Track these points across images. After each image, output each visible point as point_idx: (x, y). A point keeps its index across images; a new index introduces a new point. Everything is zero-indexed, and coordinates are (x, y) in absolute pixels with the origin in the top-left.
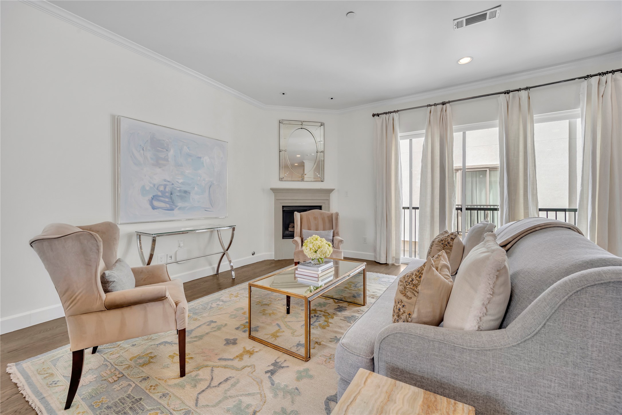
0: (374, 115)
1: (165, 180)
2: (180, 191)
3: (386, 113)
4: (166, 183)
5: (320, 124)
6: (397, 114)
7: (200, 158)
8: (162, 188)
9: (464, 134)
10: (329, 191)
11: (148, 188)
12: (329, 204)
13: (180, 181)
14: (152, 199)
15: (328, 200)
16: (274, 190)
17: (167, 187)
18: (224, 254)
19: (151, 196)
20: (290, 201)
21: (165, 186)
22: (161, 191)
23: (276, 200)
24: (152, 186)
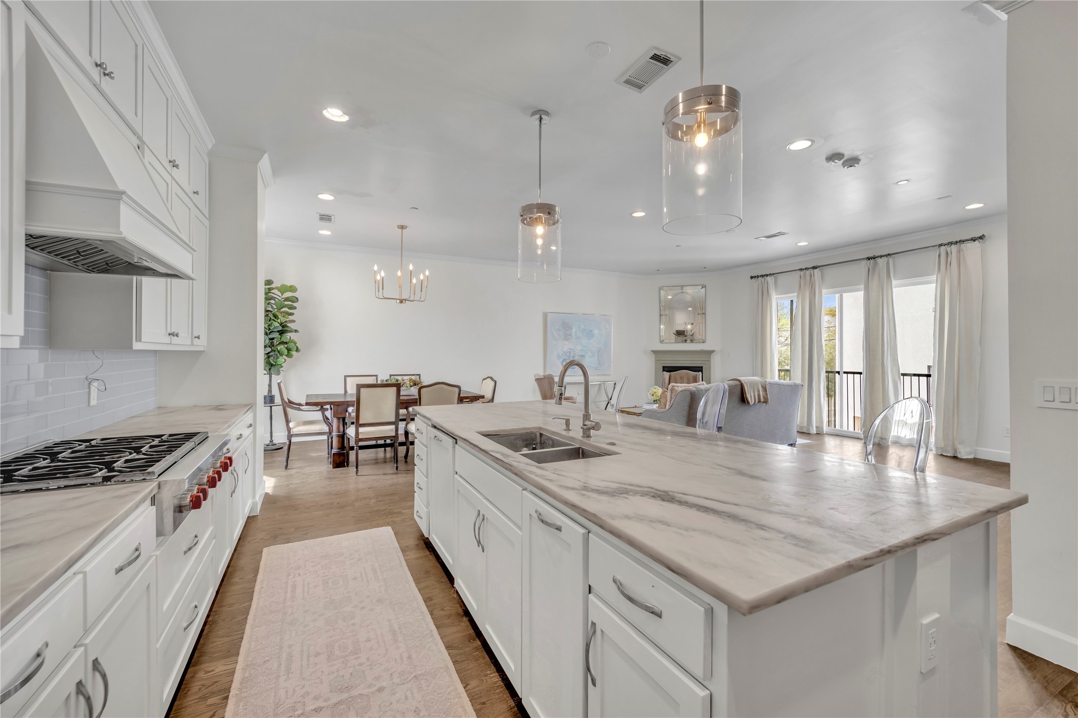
0: (752, 277)
1: (570, 349)
2: (578, 355)
3: (762, 276)
4: (570, 350)
5: (701, 287)
6: (773, 277)
7: (592, 331)
8: (568, 354)
9: (841, 296)
10: (711, 352)
11: (560, 354)
12: (710, 365)
13: (579, 349)
14: (563, 361)
15: (709, 361)
16: (654, 352)
17: (571, 353)
18: (609, 403)
19: (562, 359)
20: (669, 362)
21: (570, 352)
22: (568, 356)
23: (656, 361)
24: (563, 353)
